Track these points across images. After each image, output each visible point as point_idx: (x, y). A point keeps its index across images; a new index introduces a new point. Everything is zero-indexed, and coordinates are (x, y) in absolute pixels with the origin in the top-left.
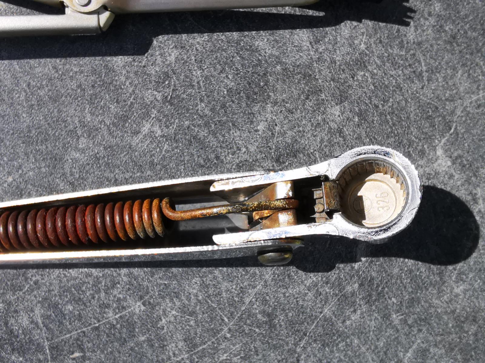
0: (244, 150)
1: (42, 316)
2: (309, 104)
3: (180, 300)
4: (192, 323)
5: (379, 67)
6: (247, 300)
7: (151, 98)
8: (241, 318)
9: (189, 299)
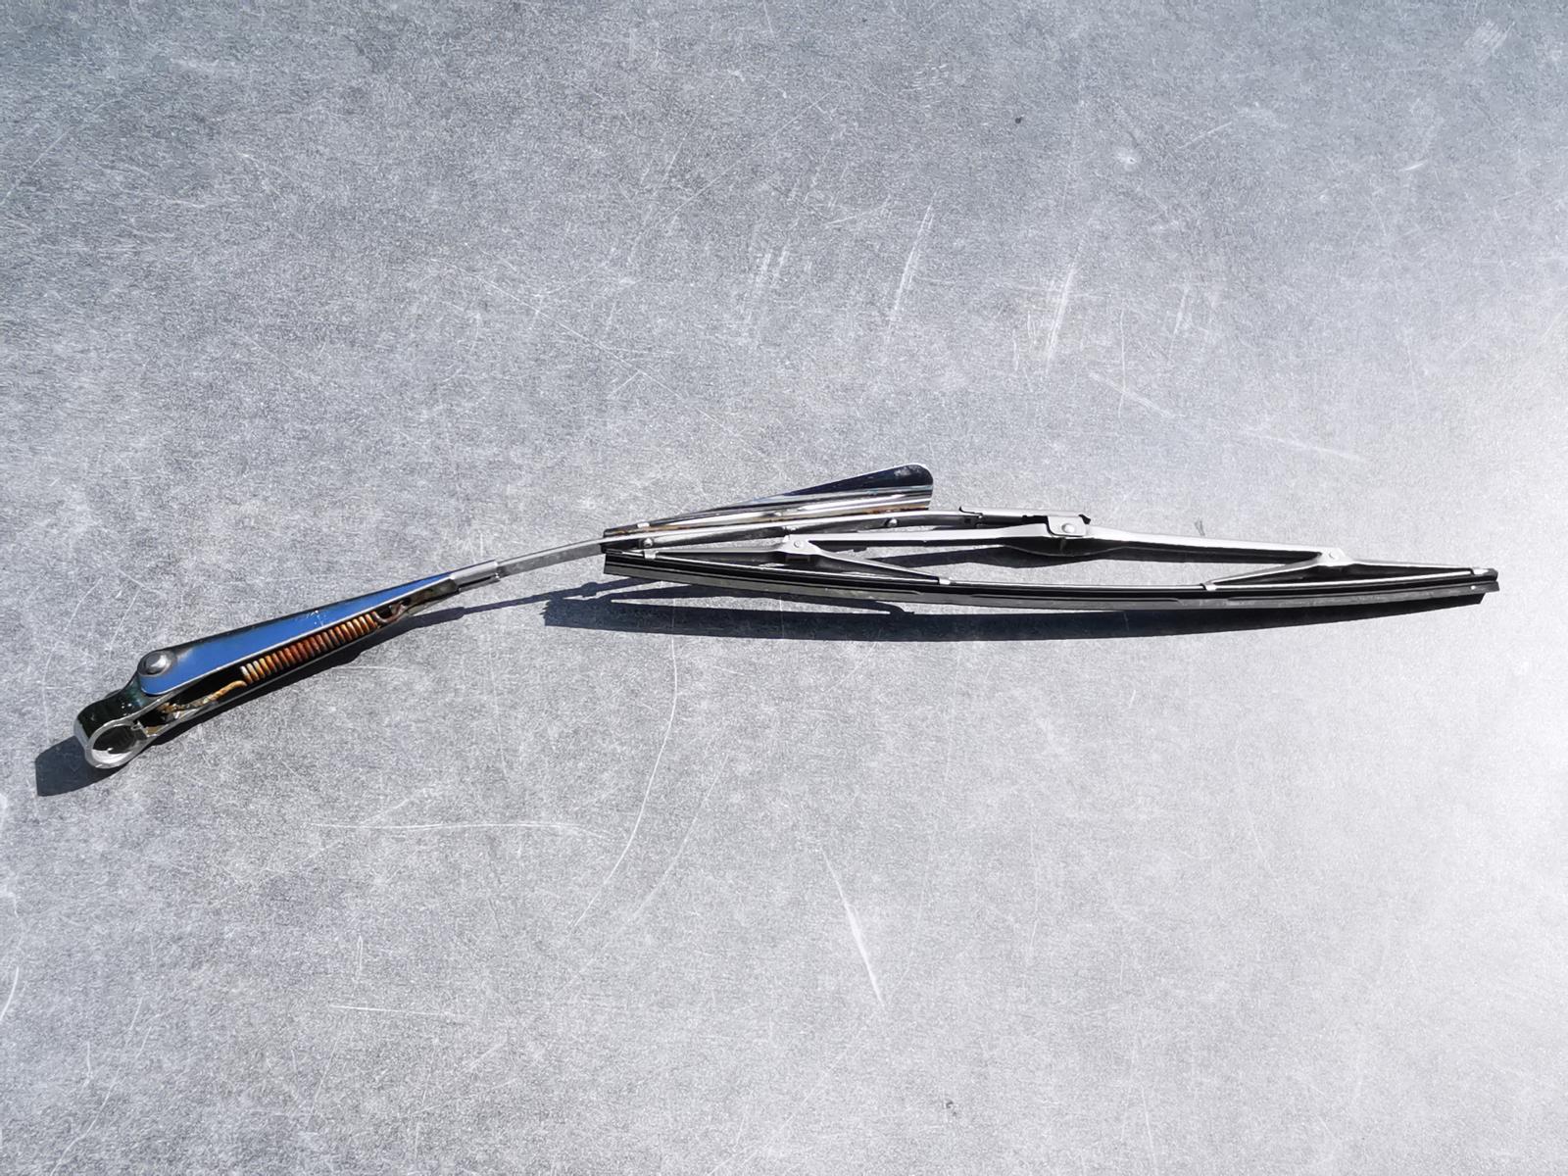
0: (134, 776)
1: (159, 596)
2: (119, 835)
3: (89, 672)
4: (68, 668)
5: (99, 894)
6: (46, 708)
7: (213, 746)
8: (40, 696)
9: (84, 677)
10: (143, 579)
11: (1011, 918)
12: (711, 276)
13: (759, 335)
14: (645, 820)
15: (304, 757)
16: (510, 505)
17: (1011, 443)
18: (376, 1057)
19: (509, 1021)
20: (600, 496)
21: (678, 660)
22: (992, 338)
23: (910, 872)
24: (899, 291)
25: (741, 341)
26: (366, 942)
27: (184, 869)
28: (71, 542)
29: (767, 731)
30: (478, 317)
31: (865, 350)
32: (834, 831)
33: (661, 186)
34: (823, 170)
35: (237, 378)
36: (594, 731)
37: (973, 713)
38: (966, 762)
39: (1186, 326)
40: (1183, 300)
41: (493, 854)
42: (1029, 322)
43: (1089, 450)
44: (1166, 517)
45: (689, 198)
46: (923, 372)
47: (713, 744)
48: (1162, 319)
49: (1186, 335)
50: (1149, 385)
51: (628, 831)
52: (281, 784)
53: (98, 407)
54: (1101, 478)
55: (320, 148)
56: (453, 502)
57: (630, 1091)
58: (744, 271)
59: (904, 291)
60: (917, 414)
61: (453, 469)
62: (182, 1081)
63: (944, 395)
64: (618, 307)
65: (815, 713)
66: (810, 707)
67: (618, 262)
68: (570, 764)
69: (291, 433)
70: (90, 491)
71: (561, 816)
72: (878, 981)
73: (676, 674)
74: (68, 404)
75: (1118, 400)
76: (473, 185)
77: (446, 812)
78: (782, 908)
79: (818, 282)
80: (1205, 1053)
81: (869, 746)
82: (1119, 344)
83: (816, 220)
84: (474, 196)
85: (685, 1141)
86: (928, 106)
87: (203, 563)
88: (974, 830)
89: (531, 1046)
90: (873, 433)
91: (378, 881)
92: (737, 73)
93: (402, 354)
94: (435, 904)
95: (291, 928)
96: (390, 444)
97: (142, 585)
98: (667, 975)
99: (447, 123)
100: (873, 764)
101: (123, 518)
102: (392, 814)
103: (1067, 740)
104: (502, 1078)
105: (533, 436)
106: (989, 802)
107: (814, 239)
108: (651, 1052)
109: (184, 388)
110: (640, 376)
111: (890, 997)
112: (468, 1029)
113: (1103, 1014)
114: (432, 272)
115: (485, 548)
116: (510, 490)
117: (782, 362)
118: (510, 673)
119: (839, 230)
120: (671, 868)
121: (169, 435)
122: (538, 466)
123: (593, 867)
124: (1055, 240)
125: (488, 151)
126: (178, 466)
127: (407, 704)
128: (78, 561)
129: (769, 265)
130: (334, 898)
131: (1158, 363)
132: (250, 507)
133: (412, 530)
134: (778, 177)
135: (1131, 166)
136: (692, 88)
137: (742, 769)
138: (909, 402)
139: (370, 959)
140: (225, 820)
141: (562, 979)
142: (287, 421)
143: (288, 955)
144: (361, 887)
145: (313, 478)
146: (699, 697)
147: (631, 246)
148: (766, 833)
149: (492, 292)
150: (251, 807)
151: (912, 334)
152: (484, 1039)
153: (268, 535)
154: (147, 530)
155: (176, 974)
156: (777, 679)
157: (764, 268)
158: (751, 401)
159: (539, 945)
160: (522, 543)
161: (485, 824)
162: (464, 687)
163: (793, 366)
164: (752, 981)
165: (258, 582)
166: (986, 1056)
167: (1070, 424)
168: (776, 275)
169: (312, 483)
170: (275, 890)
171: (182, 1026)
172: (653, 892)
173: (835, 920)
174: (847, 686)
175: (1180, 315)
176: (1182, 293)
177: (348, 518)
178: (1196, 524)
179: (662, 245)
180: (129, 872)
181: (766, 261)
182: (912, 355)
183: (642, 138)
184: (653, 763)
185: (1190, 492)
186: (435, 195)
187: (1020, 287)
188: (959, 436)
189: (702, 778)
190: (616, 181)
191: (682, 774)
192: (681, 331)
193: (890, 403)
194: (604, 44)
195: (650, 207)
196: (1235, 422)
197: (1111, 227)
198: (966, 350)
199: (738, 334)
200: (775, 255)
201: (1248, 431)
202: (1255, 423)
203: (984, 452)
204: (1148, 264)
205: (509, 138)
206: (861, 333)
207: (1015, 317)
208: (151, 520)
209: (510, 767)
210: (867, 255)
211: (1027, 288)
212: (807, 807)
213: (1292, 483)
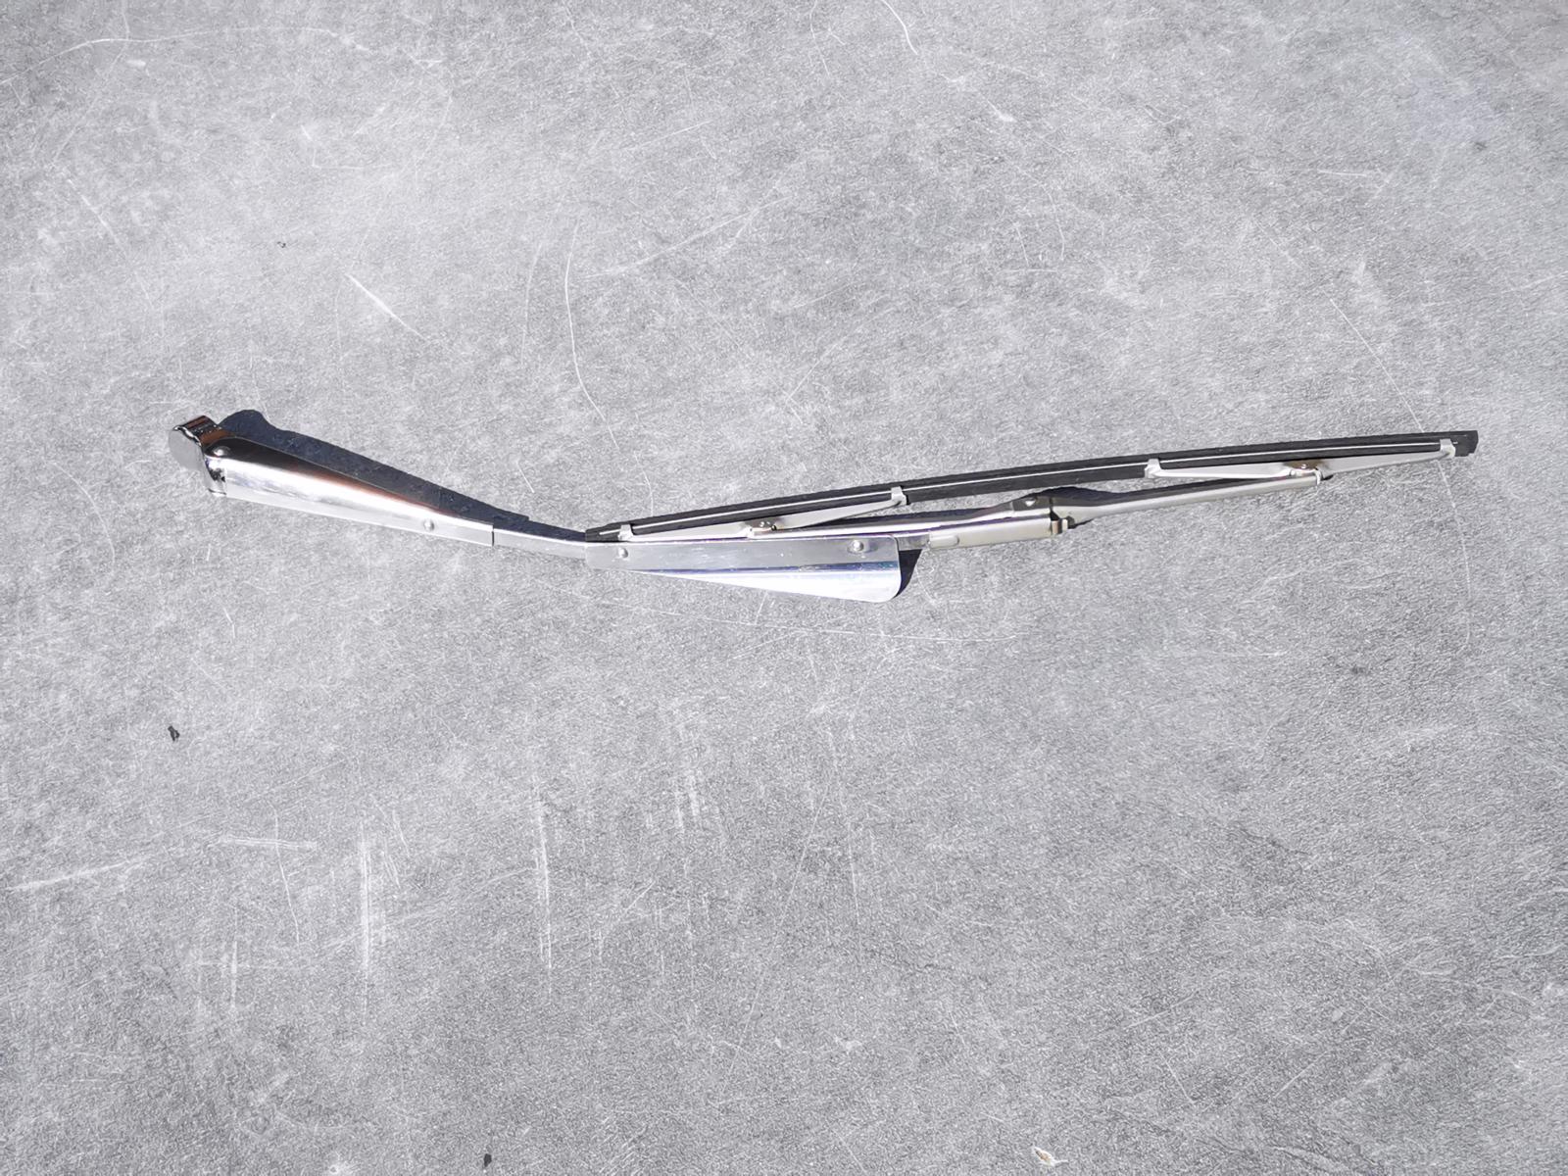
10: (1032, 274)
11: (270, 361)
12: (742, 758)
13: (663, 718)
14: (563, 298)
15: (825, 228)
16: (795, 455)
17: (375, 729)
18: (665, 112)
19: (592, 162)
21: (593, 409)
22: (429, 835)
24: (544, 841)
25: (676, 702)
26: (710, 158)
28: (1107, 271)
29: (499, 393)
30: (932, 602)
31: (553, 754)
32: (421, 355)
33: (848, 839)
34: (686, 956)
35: (1094, 444)
36: (630, 334)
39: (225, 958)
40: (234, 991)
41: (658, 235)
42: (396, 874)
43: (297, 759)
44: (208, 728)
45: (812, 838)
46: (486, 761)
47: (537, 366)
48: (253, 953)
49: (223, 947)
50: (252, 864)
51: (571, 288)
52: (830, 207)
53: (1184, 369)
54: (280, 737)
55: (1214, 701)
56: (842, 436)
57: (496, 165)
58: (711, 781)
59: (539, 845)
60: (477, 713)
61: (861, 461)
62: (774, 54)
63: (458, 747)
65: (468, 422)
66: (473, 425)
67: (839, 726)
68: (636, 307)
69: (1012, 425)
70: (1128, 309)
71: (623, 275)
72: (355, 285)
73: (589, 398)
74: (1210, 359)
75: (280, 830)
76: (1036, 739)
77: (705, 242)
78: (439, 294)
79: (631, 808)
80: (112, 348)
81: (416, 419)
82: (294, 897)
83: (666, 884)
84: (1025, 726)
85: (449, 158)
86: (604, 1122)
87: (998, 304)
88: (314, 401)
89: (571, 157)
91: (725, 189)
92: (849, 1046)
94: (679, 194)
95: (763, 143)
97: (1030, 270)
98: (501, 227)
99: (1114, 798)
100: (408, 408)
101: (1084, 305)
102: (741, 225)
104: (580, 136)
107: (658, 858)
108: (492, 187)
109: (1130, 415)
110: (752, 620)
111: (343, 280)
112: (616, 148)
113: (189, 337)
114: (1005, 624)
115: (792, 414)
117: (627, 701)
118: (715, 342)
119: (636, 884)
120: (529, 281)
121: (1107, 375)
123: (585, 258)
124: (396, 998)
125: (1049, 786)
126: (1079, 358)
127: (777, 289)
128: (1090, 262)
129: (689, 802)
130: (747, 169)
131: (247, 895)
132: (997, 356)
133: (859, 400)
134: (733, 918)
135: (332, 1159)
136: (887, 994)
137: (507, 361)
138: (489, 722)
139: (701, 151)
140: (852, 173)
141: (570, 195)
143: (755, 131)
144: (733, 181)
145: (966, 400)
146: (564, 392)
147: (837, 751)
148: (471, 331)
149: (937, 633)
150: (839, 187)
151: (513, 797)
152: (603, 148)
153: (966, 343)
154: (1059, 305)
155: (817, 94)
156: (508, 431)
157: (693, 795)
158: (639, 648)
159: (596, 204)
160: (766, 432)
162: (744, 317)
163: (614, 702)
164: (442, 248)
165: (946, 311)
167: (323, 778)
168: (677, 793)
169: (963, 396)
170: (790, 155)
171: (794, 75)
172: (535, 263)
173: (399, 303)
175: (234, 970)
176: (237, 1001)
177: (915, 384)
178: (178, 735)
179: (807, 769)
180: (890, 123)
181: (694, 805)
182: (504, 774)
183: (901, 890)
184: (575, 334)
185: (189, 765)
186: (1062, 706)
187: (416, 915)
188: (428, 712)
189: (534, 342)
190: (898, 819)
191: (551, 338)
192: (738, 683)
193: (506, 711)
194: (1020, 1004)
195: (844, 806)
196: (155, 866)
197: (336, 1051)
198: (451, 807)
199: (683, 708)
200: (688, 816)
201: (140, 862)
202: (134, 874)
203: (399, 707)
204: (282, 1022)
205: (1039, 813)
206: (563, 772)
207: (412, 874)
208: (1064, 313)
209: (678, 286)
210: (594, 869)
211: (410, 916)
212: (447, 360)
213: (89, 825)
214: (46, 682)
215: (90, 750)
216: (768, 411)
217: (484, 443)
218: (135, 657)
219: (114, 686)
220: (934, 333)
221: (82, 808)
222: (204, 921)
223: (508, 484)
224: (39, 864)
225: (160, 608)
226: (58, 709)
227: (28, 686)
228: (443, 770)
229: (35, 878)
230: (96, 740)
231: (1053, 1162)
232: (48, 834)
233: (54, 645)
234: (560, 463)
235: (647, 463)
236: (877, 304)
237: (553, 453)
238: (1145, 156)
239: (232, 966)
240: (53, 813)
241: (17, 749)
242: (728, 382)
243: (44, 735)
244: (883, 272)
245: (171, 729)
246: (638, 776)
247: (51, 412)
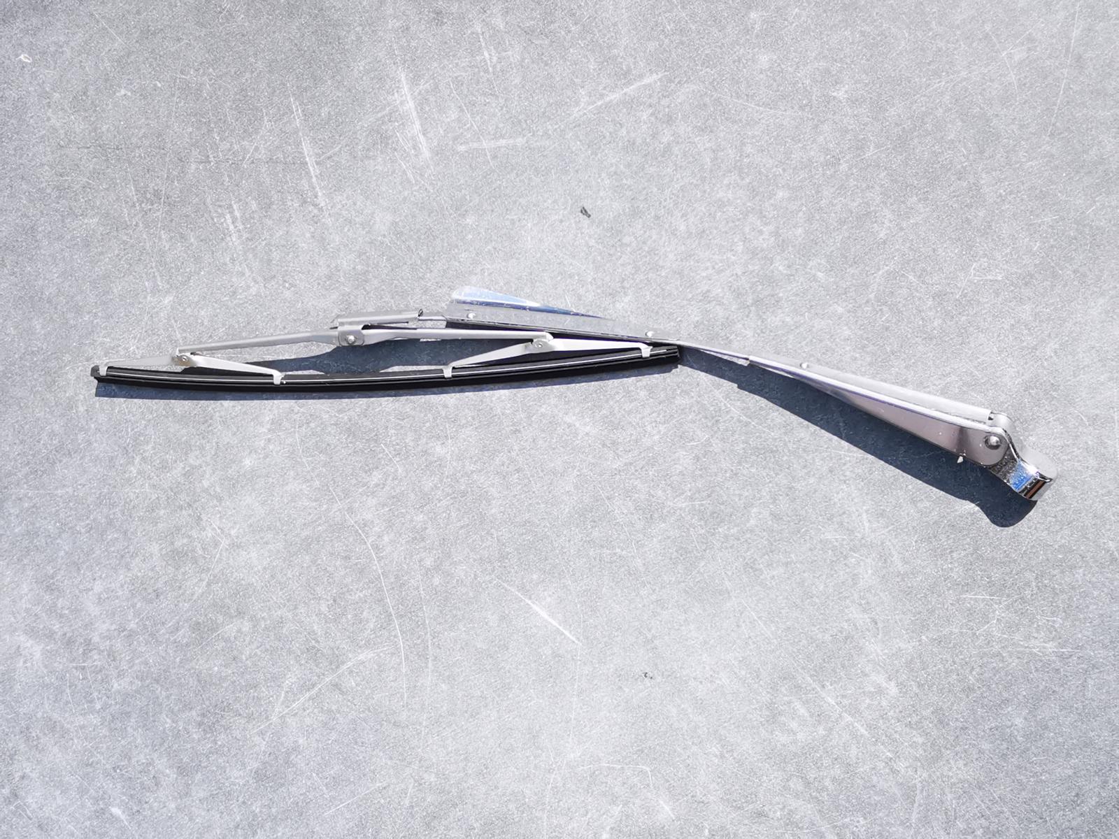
10: (84, 662)
11: (618, 550)
12: (207, 258)
13: (260, 279)
14: (400, 625)
15: (222, 702)
16: (212, 493)
17: (442, 240)
18: (362, 825)
19: (408, 771)
20: (251, 452)
21: (356, 522)
22: (386, 170)
23: (550, 561)
24: (314, 180)
25: (253, 291)
26: (317, 774)
27: (215, 792)
28: (40, 665)
29: (427, 531)
31: (322, 241)
32: (497, 564)
33: (140, 215)
34: (216, 123)
36: (343, 593)
37: (527, 440)
38: (541, 474)
39: (495, 60)
40: (482, 40)
41: (342, 693)
42: (400, 139)
43: (490, 208)
44: (561, 221)
45: (159, 212)
46: (364, 229)
47: (405, 558)
48: (477, 67)
49: (499, 66)
50: (497, 127)
51: (395, 636)
52: (223, 722)
54: (508, 223)
56: (184, 512)
57: (486, 768)
58: (222, 239)
59: (316, 176)
60: (378, 262)
61: (170, 492)
63: (384, 236)
64: (176, 321)
65: (444, 503)
66: (440, 500)
67: (155, 290)
68: (344, 620)
69: (83, 531)
70: (25, 632)
71: (359, 651)
72: (570, 632)
73: (360, 531)
75: (486, 155)
76: (50, 301)
77: (306, 686)
78: (498, 626)
79: (266, 212)
80: (766, 557)
81: (484, 502)
82: (462, 110)
83: (236, 166)
84: (56, 308)
85: (528, 776)
86: (242, 16)
87: (102, 633)
88: (569, 512)
89: (426, 776)
90: (363, 297)
91: (301, 741)
92: (123, 92)
93: (96, 441)
94: (334, 736)
95: (280, 790)
96: (131, 501)
97: (86, 664)
98: (465, 699)
99: (8, 270)
100: (493, 511)
101: (51, 635)
102: (282, 704)
103: (588, 420)
104: (424, 799)
105: (193, 442)
106: (567, 489)
107: (244, 182)
108: (484, 743)
109: (18, 544)
111: (581, 638)
112: (392, 786)
113: (698, 572)
114: (72, 377)
115: (219, 528)
116: (206, 484)
117: (284, 287)
118: (281, 589)
119: (253, 162)
120: (430, 642)
121: (33, 575)
122: (208, 458)
123: (393, 668)
124: (378, 59)
125: (40, 271)
126: (49, 589)
127: (247, 642)
128: (50, 672)
129: (233, 223)
130: (288, 762)
131: (494, 105)
132: (98, 587)
133: (178, 544)
134: (195, 152)
136: (108, 126)
137: (429, 562)
138: (368, 258)
139: (326, 781)
140: (213, 758)
141: (418, 734)
142: (76, 525)
143: (289, 803)
144: (296, 749)
145: (113, 549)
146: (380, 536)
147: (154, 273)
148: (464, 590)
150: (219, 743)
151: (340, 207)
152: (403, 786)
153: (118, 598)
154: (65, 634)
156: (412, 496)
157: (231, 227)
158: (284, 328)
159: (396, 725)
160: (234, 511)
161: (327, 680)
162: (265, 614)
163: (292, 285)
164: (508, 674)
165: (132, 625)
166: (649, 636)
167: (468, 197)
168: (241, 227)
169: (114, 552)
170: (259, 776)
172: (430, 660)
173: (528, 615)
174: (451, 473)
175: (486, 54)
176: (477, 34)
177: (144, 560)
178: (582, 212)
179: (169, 258)
180: (193, 809)
181: (229, 221)
182: (349, 222)
183: (107, 189)
184: (383, 591)
185: (565, 191)
186: (37, 324)
187: (380, 115)
188: (411, 259)
189: (412, 581)
190: (115, 234)
191: (400, 587)
192: (218, 311)
193: (359, 267)
194: (42, 137)
195: (145, 236)
196: (564, 112)
197: (405, 17)
198: (377, 192)
199: (249, 287)
200: (231, 213)
201: (576, 112)
202: (577, 103)
203: (431, 259)
204: (444, 27)
205: (43, 252)
206: (312, 229)
207: (390, 141)
208: (62, 627)
209: (318, 642)
210: (280, 168)
211: (384, 113)
212: (475, 560)
213: (624, 132)
214: (701, 237)
215: (645, 188)
216: (235, 530)
217: (428, 484)
218: (637, 269)
219: (644, 243)
220: (139, 605)
221: (634, 144)
222: (517, 81)
223: (401, 450)
224: (650, 96)
225: (632, 312)
226: (682, 217)
227: (715, 231)
228: (389, 217)
229: (650, 85)
230: (642, 198)
231: (22, 57)
232: (653, 119)
233: (707, 269)
234: (369, 472)
235: (309, 477)
236: (177, 630)
237: (375, 480)
238: (28, 771)
239: (488, 55)
240: (654, 136)
241: (703, 179)
242: (266, 554)
243: (686, 194)
244: (178, 660)
245: (589, 216)
246: (266, 235)
247: (798, 486)
